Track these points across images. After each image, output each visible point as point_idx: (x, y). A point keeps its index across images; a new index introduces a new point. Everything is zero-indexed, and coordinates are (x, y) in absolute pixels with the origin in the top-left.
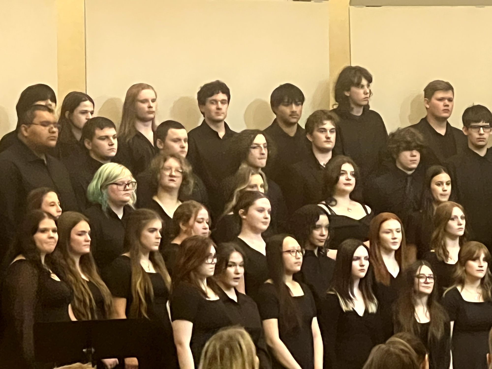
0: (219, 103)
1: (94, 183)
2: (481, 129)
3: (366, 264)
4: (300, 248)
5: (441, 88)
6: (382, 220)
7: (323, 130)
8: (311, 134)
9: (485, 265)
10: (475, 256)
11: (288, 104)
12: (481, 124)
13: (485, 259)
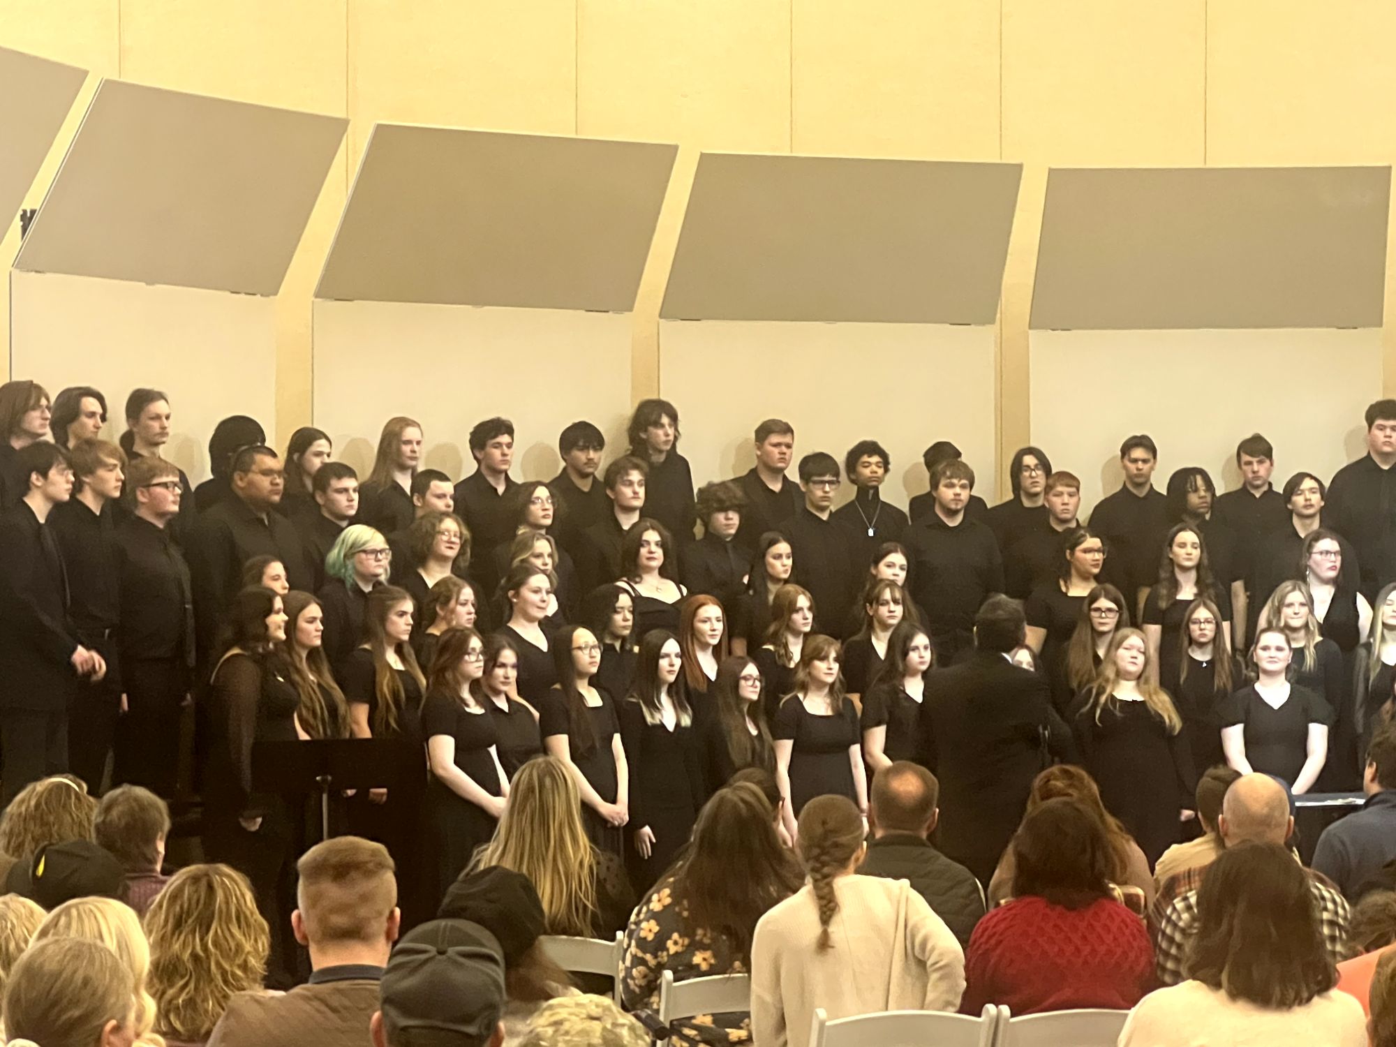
0: (505, 447)
1: (335, 551)
2: (827, 485)
3: (678, 662)
4: (596, 643)
5: (777, 430)
6: (697, 604)
7: (628, 483)
8: (613, 488)
9: (836, 666)
10: (823, 654)
11: (585, 448)
12: (827, 478)
13: (836, 660)
